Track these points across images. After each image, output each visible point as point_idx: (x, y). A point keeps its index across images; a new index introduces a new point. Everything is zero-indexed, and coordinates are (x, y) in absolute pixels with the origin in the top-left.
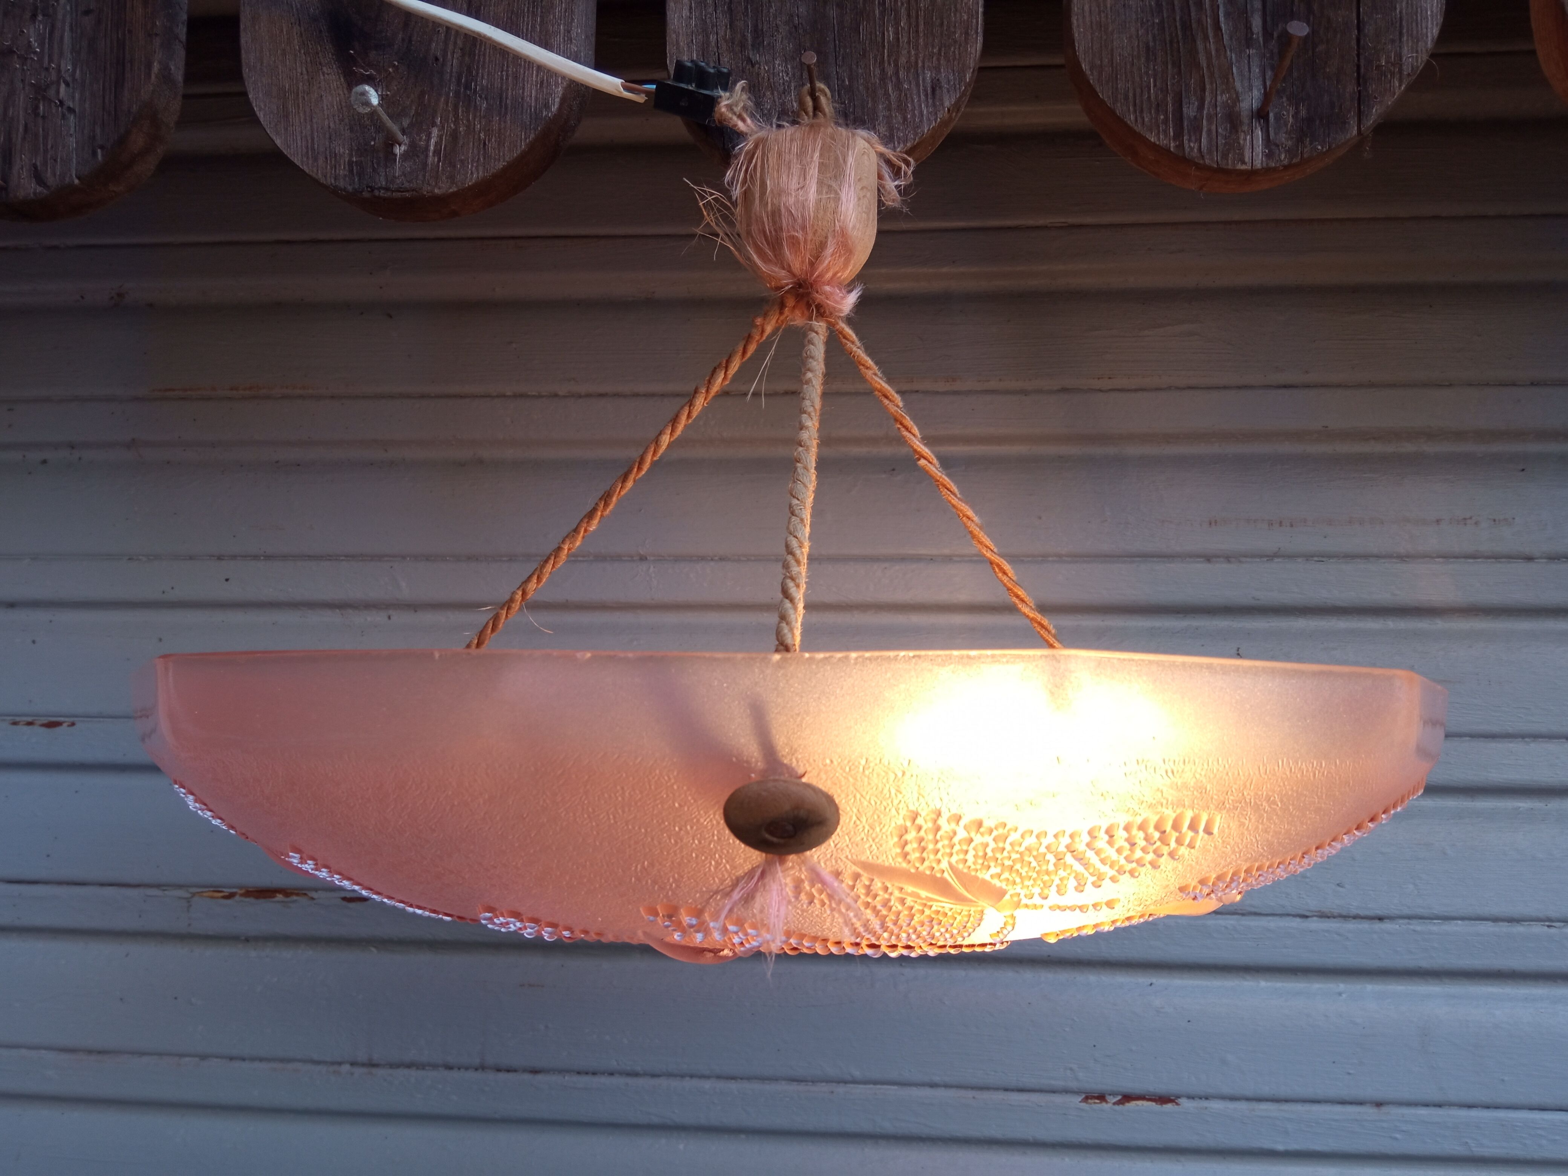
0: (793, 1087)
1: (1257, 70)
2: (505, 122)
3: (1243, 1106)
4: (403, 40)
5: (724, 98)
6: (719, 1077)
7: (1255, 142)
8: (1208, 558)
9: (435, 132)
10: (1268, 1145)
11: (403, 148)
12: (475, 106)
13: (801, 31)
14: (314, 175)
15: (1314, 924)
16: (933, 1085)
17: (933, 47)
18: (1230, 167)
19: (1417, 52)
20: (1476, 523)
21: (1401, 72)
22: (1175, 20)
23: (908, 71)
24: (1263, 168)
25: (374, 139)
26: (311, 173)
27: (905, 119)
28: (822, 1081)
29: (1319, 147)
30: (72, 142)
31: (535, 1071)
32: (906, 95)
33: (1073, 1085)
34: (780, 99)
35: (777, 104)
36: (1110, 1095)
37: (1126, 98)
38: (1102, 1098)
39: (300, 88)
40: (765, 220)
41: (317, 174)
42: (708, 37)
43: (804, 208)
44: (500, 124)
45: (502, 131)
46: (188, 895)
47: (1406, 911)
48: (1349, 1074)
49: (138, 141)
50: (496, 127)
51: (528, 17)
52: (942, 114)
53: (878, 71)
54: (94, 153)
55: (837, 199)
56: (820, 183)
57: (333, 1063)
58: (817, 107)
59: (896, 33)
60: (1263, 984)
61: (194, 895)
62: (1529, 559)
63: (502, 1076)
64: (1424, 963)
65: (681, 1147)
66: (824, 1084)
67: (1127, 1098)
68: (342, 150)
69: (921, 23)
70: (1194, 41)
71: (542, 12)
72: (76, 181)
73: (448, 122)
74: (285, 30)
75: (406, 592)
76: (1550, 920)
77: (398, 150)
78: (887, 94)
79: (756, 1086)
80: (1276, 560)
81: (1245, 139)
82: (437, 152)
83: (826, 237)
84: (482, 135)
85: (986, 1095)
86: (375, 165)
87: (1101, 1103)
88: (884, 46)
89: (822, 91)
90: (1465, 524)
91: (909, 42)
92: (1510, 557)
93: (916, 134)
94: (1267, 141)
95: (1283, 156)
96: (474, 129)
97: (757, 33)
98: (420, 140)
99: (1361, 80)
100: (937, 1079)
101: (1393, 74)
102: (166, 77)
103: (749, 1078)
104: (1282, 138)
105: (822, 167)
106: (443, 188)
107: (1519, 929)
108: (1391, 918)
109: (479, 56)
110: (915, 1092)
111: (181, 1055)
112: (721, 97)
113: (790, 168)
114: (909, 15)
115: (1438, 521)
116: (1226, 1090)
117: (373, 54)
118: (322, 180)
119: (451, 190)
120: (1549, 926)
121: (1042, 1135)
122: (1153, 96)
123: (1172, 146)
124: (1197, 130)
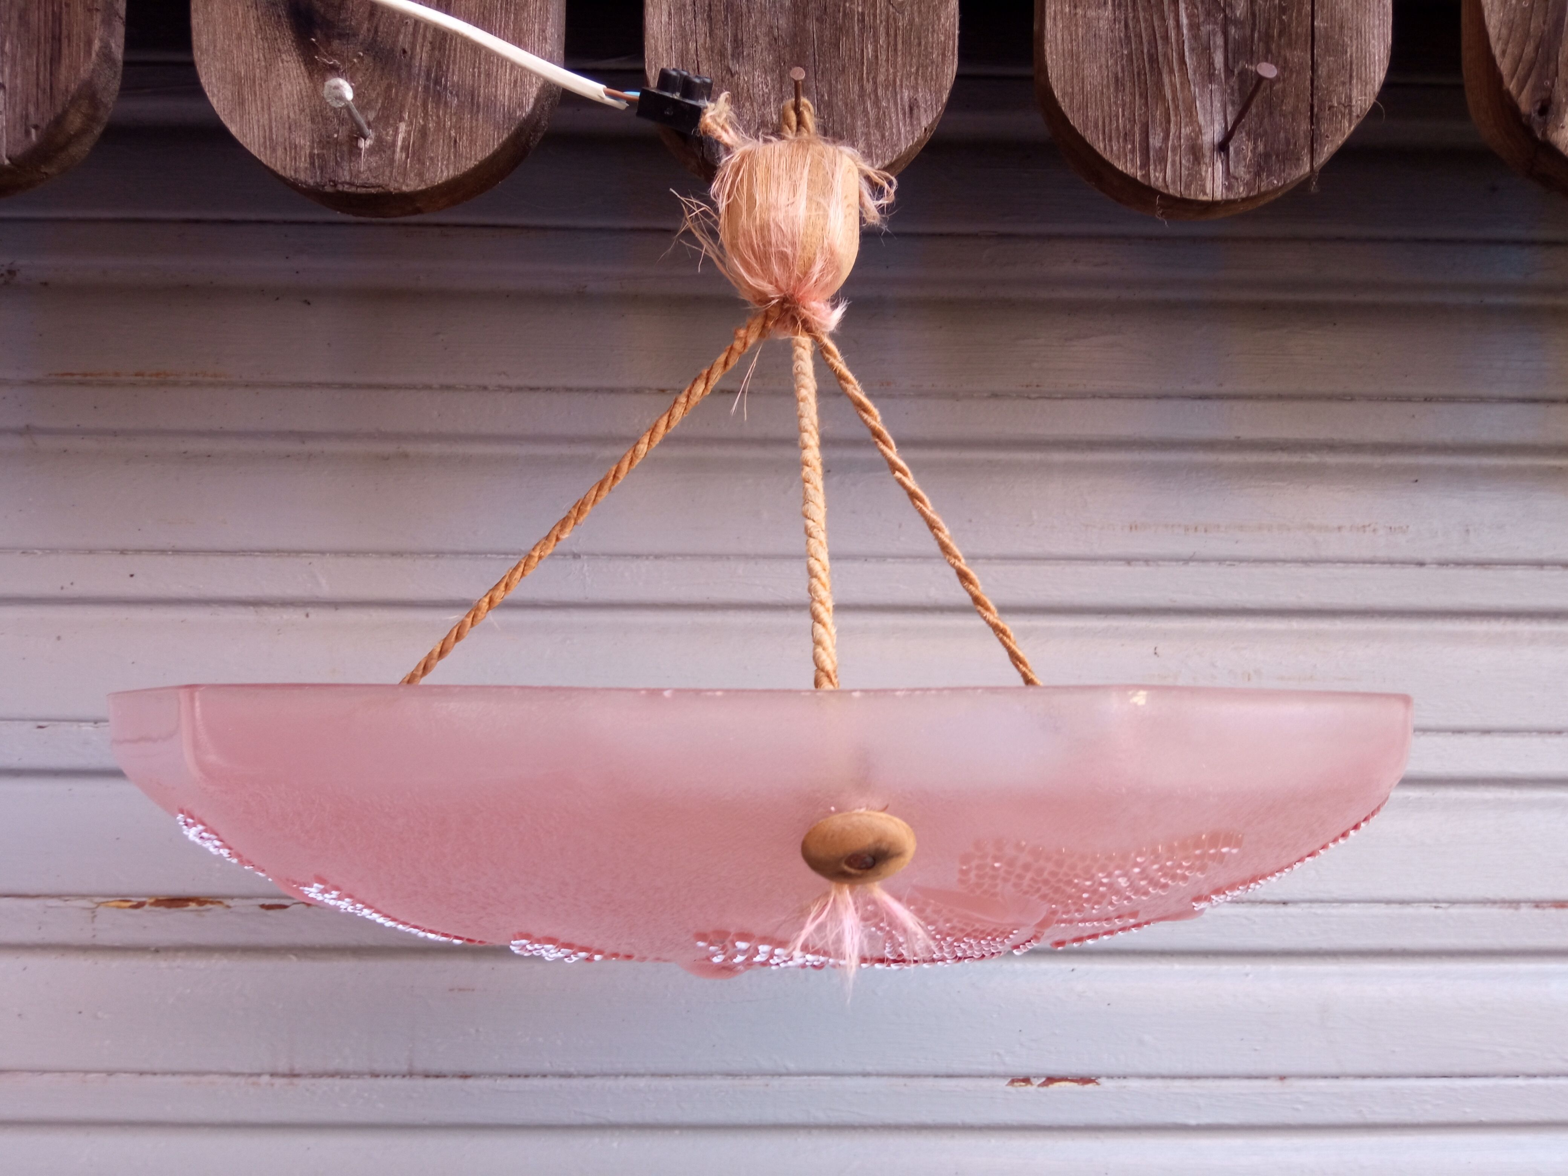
0: (728, 1082)
1: (1219, 105)
2: (477, 120)
3: (1158, 1083)
4: (369, 30)
5: (710, 109)
6: (653, 1075)
7: (1215, 174)
8: (1129, 561)
9: (403, 127)
10: (1180, 1119)
11: (369, 142)
12: (446, 103)
13: (781, 43)
14: (272, 167)
16: (866, 1075)
17: (911, 66)
18: (1192, 197)
19: (1365, 95)
20: (1374, 530)
21: (1350, 113)
22: (1142, 52)
23: (887, 88)
24: (1222, 200)
25: (338, 132)
26: (269, 165)
27: (883, 136)
28: (756, 1075)
29: (1275, 182)
31: (465, 1076)
32: (884, 113)
33: (1000, 1069)
34: (759, 110)
35: (757, 115)
36: (1035, 1077)
37: (1096, 126)
38: (1027, 1080)
39: (258, 75)
40: (754, 233)
41: (276, 165)
42: (687, 44)
43: (793, 224)
44: (471, 122)
45: (474, 129)
46: (92, 905)
47: (1308, 896)
48: (1256, 1050)
49: (75, 121)
50: (467, 125)
51: (501, 14)
52: (920, 133)
53: (857, 88)
54: (27, 133)
55: (826, 216)
56: (810, 199)
57: (251, 1075)
58: (800, 122)
59: (875, 51)
60: (1177, 967)
61: (99, 904)
62: (1421, 564)
63: (431, 1082)
64: (1325, 945)
65: (615, 1145)
66: (758, 1077)
67: (1051, 1080)
68: (303, 141)
69: (900, 41)
70: (1160, 74)
71: (515, 9)
72: (7, 162)
73: (416, 117)
74: (240, 13)
75: (325, 589)
76: (1436, 901)
77: (364, 144)
78: (865, 112)
79: (691, 1082)
80: (1191, 564)
81: (1207, 171)
82: (405, 148)
83: (815, 254)
84: (453, 133)
85: (916, 1082)
86: (339, 159)
87: (1026, 1085)
88: (863, 63)
89: (806, 106)
90: (1364, 531)
91: (887, 60)
92: (1404, 563)
93: (894, 152)
94: (1227, 174)
95: (1241, 189)
96: (444, 125)
97: (738, 43)
98: (387, 134)
99: (1313, 119)
100: (869, 1068)
101: (1343, 115)
102: (106, 55)
103: (684, 1075)
104: (1241, 171)
105: (811, 183)
106: (411, 185)
107: (1409, 910)
108: (1295, 902)
109: (450, 50)
110: (848, 1082)
111: (87, 1072)
112: (706, 108)
113: (779, 184)
114: (888, 34)
115: (1339, 528)
116: (1143, 1069)
117: (336, 43)
118: (281, 172)
119: (420, 188)
120: (1436, 907)
121: (969, 1118)
122: (1121, 126)
123: (1139, 175)
124: (1162, 160)
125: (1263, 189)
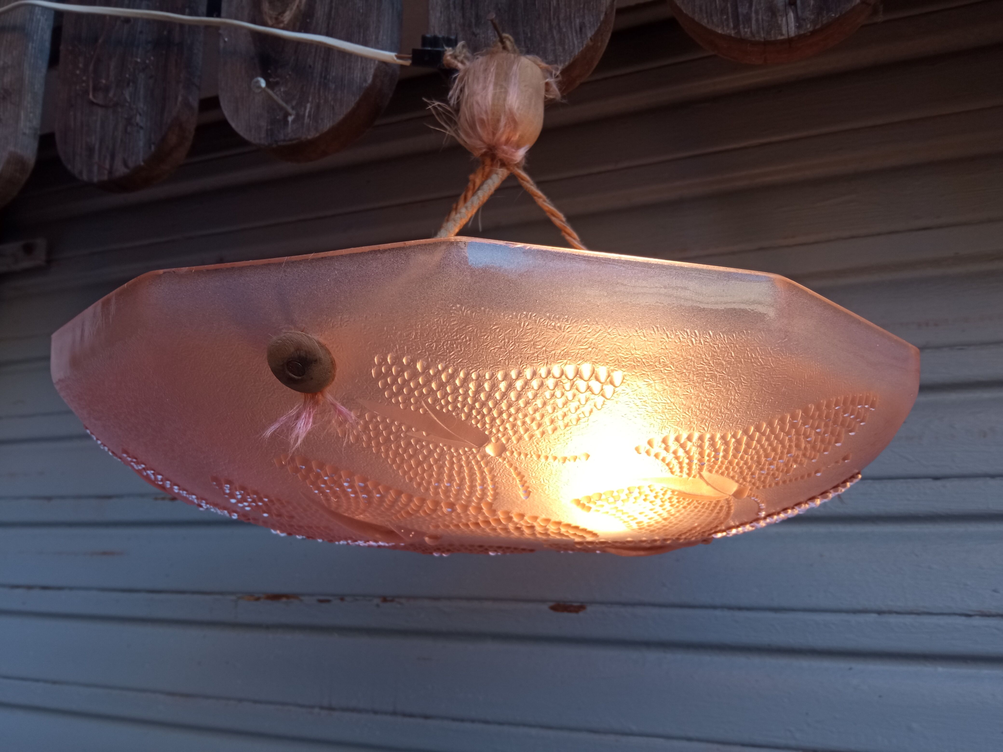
2: (344, 93)
4: (294, 60)
5: (448, 51)
7: (789, 20)
9: (309, 105)
11: (292, 117)
12: (329, 88)
13: (503, 11)
15: (977, 621)
16: (689, 739)
17: (580, 4)
18: (773, 39)
23: (566, 21)
24: (796, 36)
25: (279, 115)
26: (248, 139)
27: (564, 49)
29: (833, 15)
30: (141, 144)
32: (564, 35)
37: (701, 10)
40: (467, 113)
41: (251, 139)
43: (486, 100)
44: (341, 95)
45: (342, 99)
46: (236, 599)
49: (173, 139)
50: (339, 97)
52: (587, 41)
53: (547, 25)
54: (150, 148)
55: (506, 92)
56: (496, 84)
57: (309, 707)
61: (239, 598)
63: (406, 719)
68: (263, 123)
72: (142, 164)
73: (315, 99)
74: (238, 67)
77: (290, 119)
78: (553, 37)
81: (782, 20)
82: (309, 116)
83: (500, 116)
84: (332, 103)
86: (279, 129)
88: (550, 10)
89: (507, 38)
91: (565, 5)
93: (571, 57)
94: (797, 19)
95: (809, 26)
96: (328, 100)
97: (478, 17)
98: (301, 111)
102: (186, 103)
104: (808, 14)
105: (498, 75)
106: (312, 135)
109: (331, 59)
112: (446, 50)
113: (479, 79)
117: (279, 71)
118: (253, 142)
119: (316, 136)
122: (718, 7)
123: (733, 33)
124: (748, 20)
125: (825, 22)
